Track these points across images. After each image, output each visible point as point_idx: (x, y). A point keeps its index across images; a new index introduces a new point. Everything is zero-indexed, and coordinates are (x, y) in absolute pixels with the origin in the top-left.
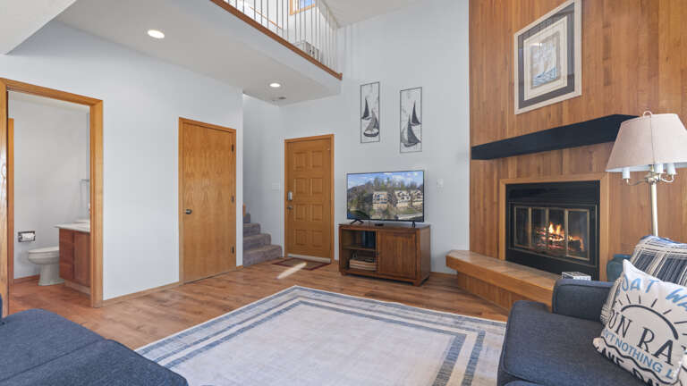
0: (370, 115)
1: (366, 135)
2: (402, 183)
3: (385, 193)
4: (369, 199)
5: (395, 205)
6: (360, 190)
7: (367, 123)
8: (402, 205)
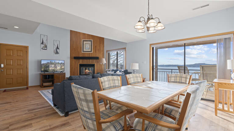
0: (44, 44)
1: (42, 49)
2: (59, 62)
3: (54, 65)
4: (48, 67)
5: (56, 68)
6: (45, 65)
7: (43, 46)
8: (58, 68)
